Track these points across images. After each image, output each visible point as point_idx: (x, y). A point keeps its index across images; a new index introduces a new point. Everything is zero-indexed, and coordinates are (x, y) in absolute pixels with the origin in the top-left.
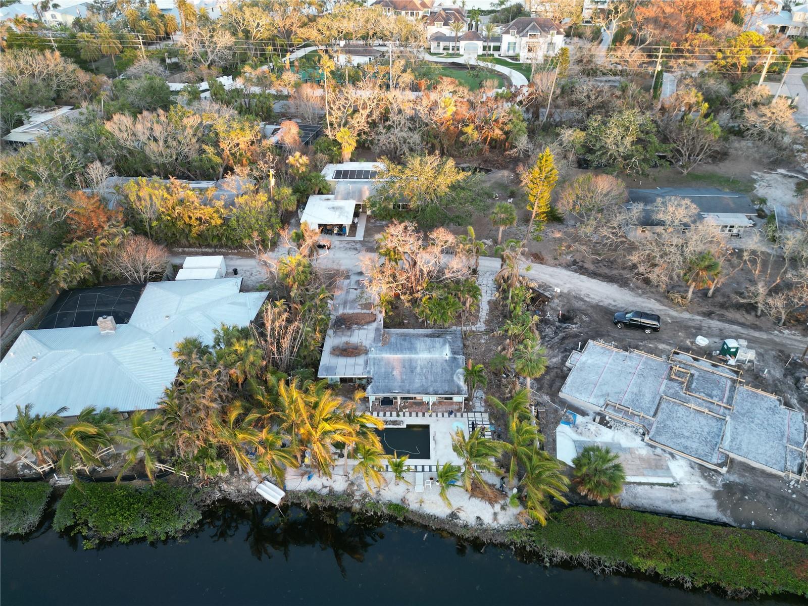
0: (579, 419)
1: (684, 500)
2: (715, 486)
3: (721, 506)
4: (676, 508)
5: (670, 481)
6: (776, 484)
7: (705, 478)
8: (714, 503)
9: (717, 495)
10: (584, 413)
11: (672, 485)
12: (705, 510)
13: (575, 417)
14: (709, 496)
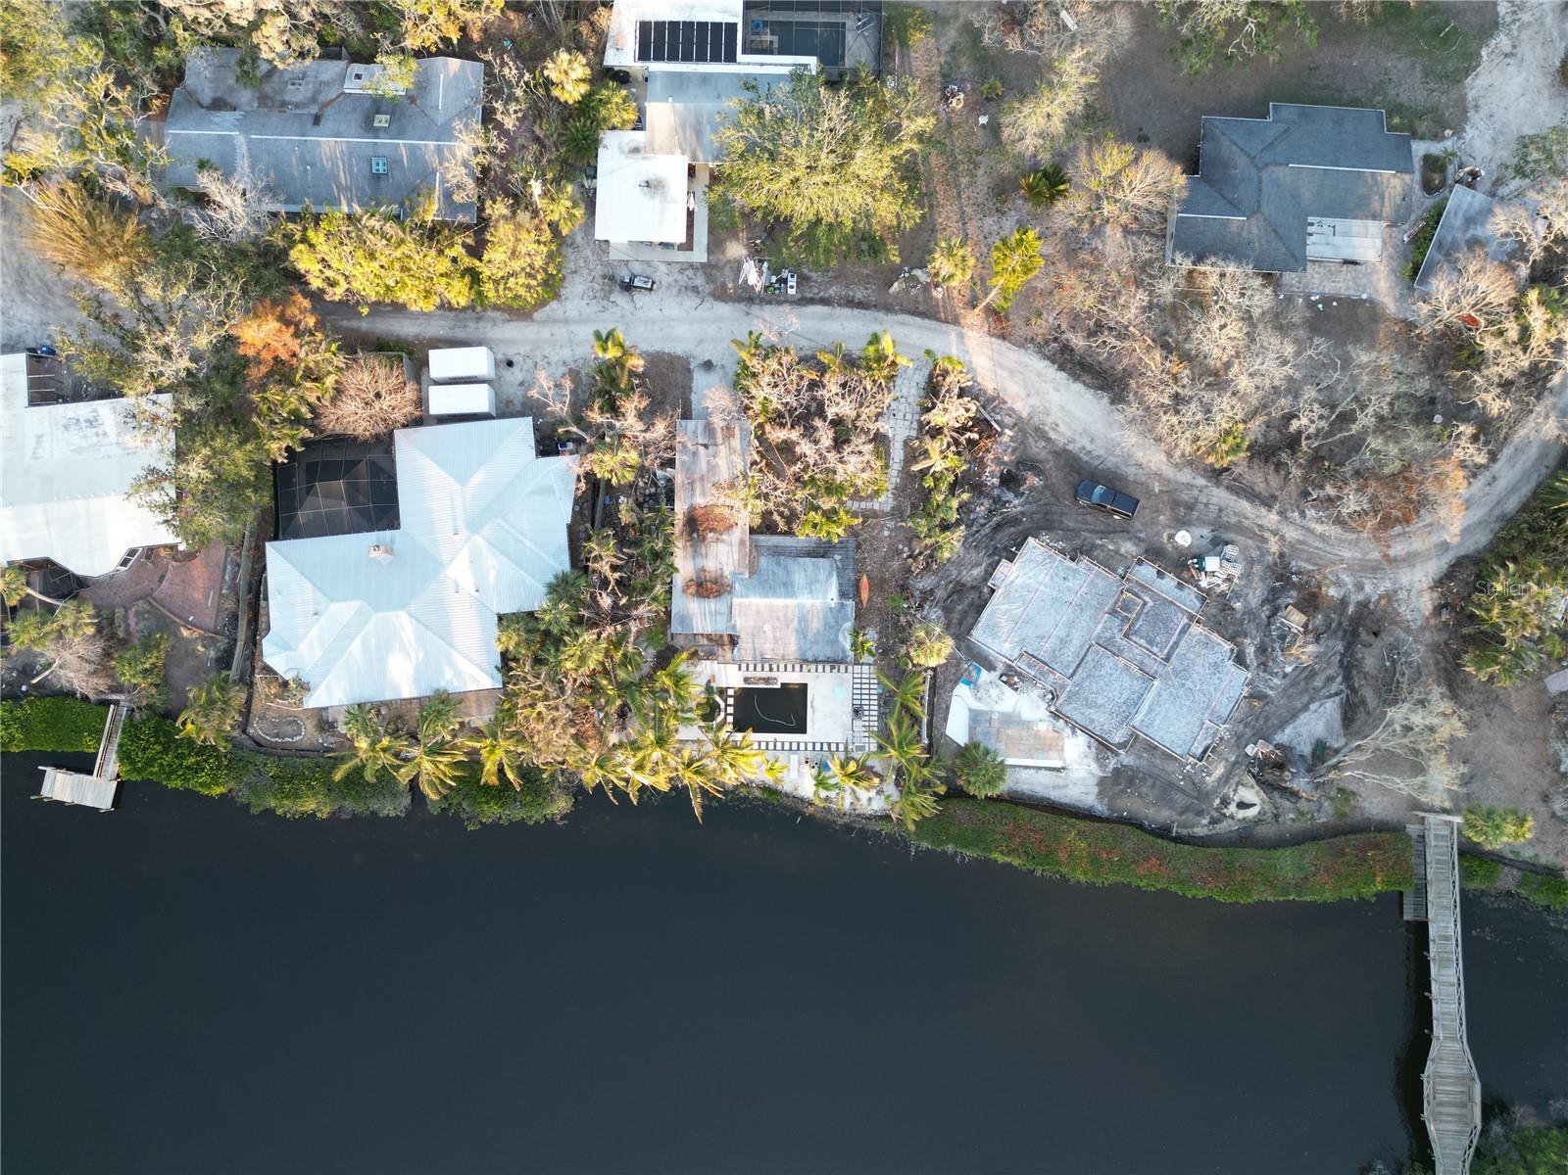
0: (985, 676)
1: (1065, 786)
2: (1104, 771)
3: (1101, 794)
4: (1055, 795)
5: (1058, 764)
6: (1171, 767)
7: (1098, 759)
8: (1096, 790)
9: (1102, 782)
10: (991, 667)
11: (1058, 770)
12: (1083, 797)
13: (979, 671)
14: (1094, 781)
